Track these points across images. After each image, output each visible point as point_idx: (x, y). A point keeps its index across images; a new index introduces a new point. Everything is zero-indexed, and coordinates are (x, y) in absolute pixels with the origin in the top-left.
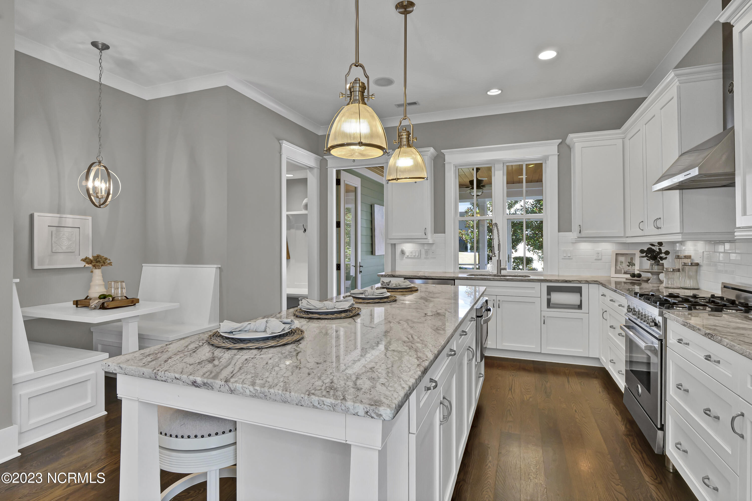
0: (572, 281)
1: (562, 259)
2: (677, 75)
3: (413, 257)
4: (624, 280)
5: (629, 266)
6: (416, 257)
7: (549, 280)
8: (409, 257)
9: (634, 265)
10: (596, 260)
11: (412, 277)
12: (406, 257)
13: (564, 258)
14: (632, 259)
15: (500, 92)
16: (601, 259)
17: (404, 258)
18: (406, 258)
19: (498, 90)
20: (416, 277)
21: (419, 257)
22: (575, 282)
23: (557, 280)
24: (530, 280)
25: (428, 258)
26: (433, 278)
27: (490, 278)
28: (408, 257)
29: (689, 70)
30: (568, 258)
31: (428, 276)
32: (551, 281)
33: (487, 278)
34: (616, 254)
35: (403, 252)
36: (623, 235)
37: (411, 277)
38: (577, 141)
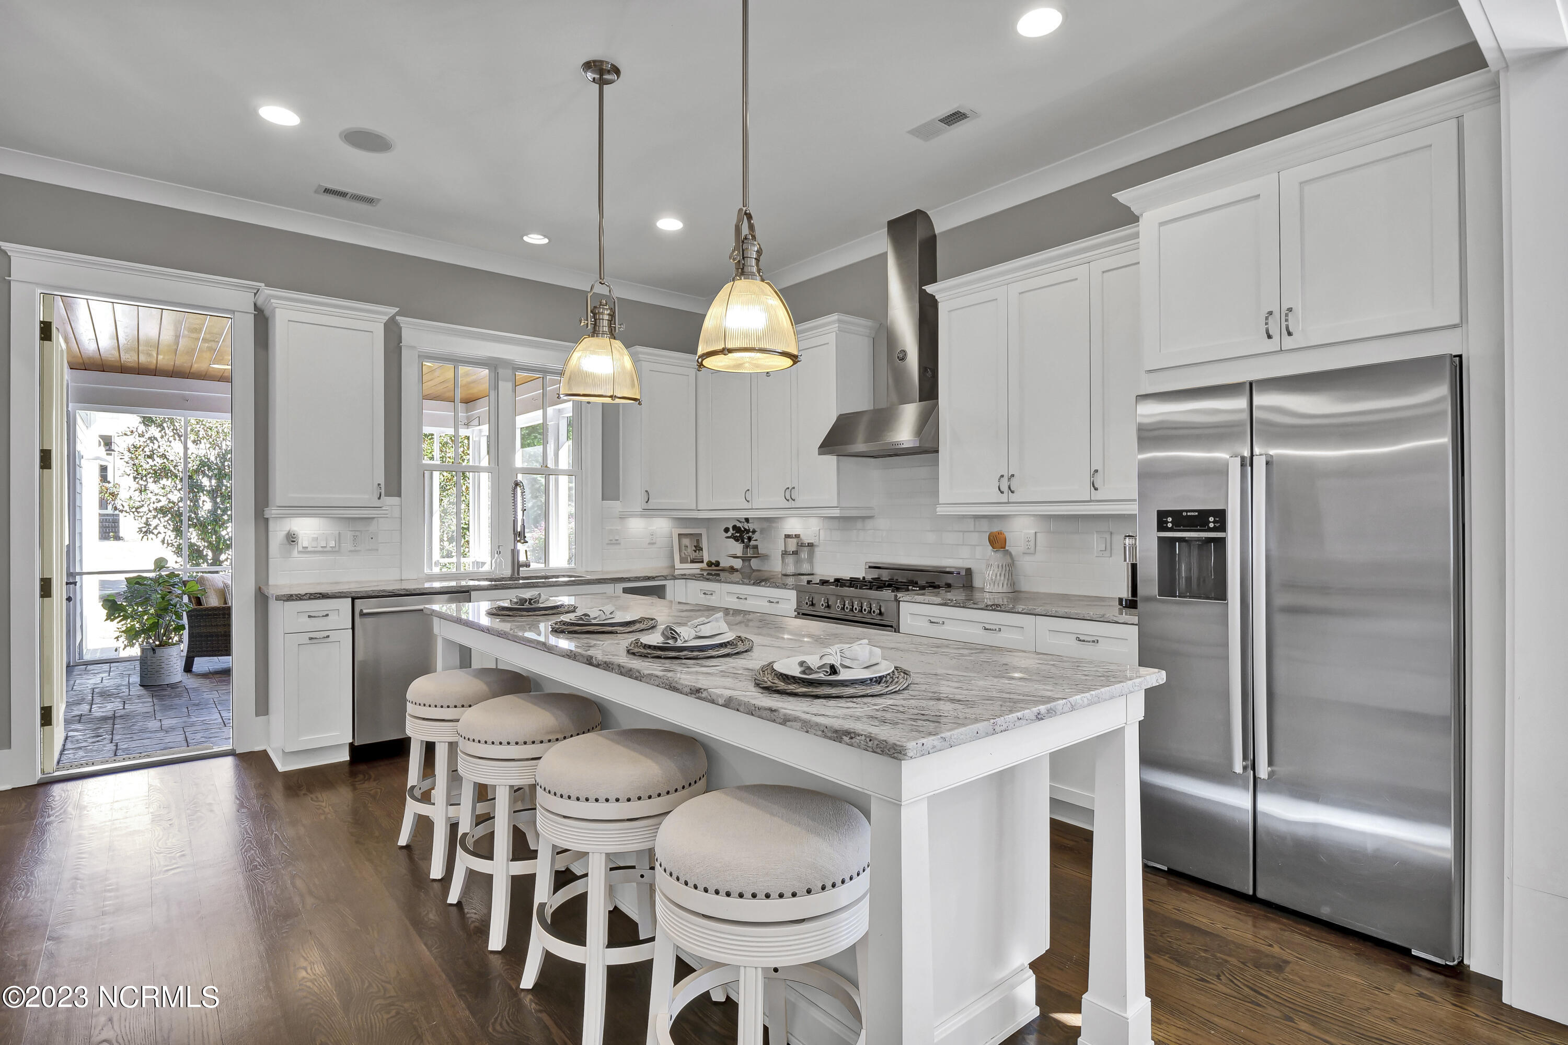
0: (657, 577)
1: (608, 544)
2: (839, 321)
3: (321, 549)
4: (698, 571)
5: (695, 551)
6: (328, 549)
7: (627, 578)
8: (309, 549)
9: (702, 550)
10: (649, 544)
11: (373, 595)
12: (300, 549)
13: (609, 542)
14: (698, 541)
15: (546, 241)
16: (655, 543)
17: (295, 553)
18: (299, 552)
19: (542, 237)
20: (383, 594)
21: (336, 551)
22: (659, 578)
23: (636, 577)
24: (601, 581)
25: (360, 551)
26: (425, 592)
27: (537, 582)
28: (305, 550)
29: (852, 319)
30: (615, 542)
31: (414, 590)
32: (629, 580)
33: (532, 582)
34: (679, 535)
35: (291, 539)
36: (695, 508)
37: (371, 594)
38: (644, 359)
